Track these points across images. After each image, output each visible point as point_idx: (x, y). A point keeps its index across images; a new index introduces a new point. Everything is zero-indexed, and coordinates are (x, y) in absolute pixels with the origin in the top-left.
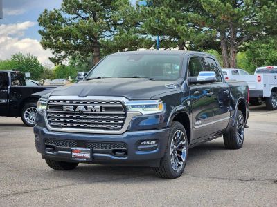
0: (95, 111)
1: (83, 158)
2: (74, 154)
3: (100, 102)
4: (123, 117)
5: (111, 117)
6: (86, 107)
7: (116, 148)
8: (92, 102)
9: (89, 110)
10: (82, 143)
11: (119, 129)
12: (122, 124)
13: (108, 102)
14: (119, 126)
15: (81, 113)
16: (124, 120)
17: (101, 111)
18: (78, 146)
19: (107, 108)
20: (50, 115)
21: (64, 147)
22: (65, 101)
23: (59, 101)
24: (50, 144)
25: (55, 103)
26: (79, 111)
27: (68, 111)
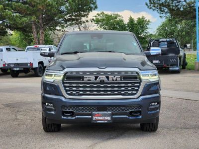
0: (116, 80)
1: (105, 120)
2: (95, 118)
3: (119, 72)
4: (138, 85)
5: (129, 85)
6: (108, 77)
8: (112, 72)
9: (111, 79)
10: (102, 108)
11: (135, 94)
12: (137, 90)
13: (126, 72)
14: (135, 92)
16: (138, 87)
17: (121, 80)
19: (125, 78)
20: (68, 85)
21: (84, 112)
22: (85, 72)
23: (78, 73)
24: (67, 110)
25: (74, 74)
26: (101, 81)
27: (90, 80)
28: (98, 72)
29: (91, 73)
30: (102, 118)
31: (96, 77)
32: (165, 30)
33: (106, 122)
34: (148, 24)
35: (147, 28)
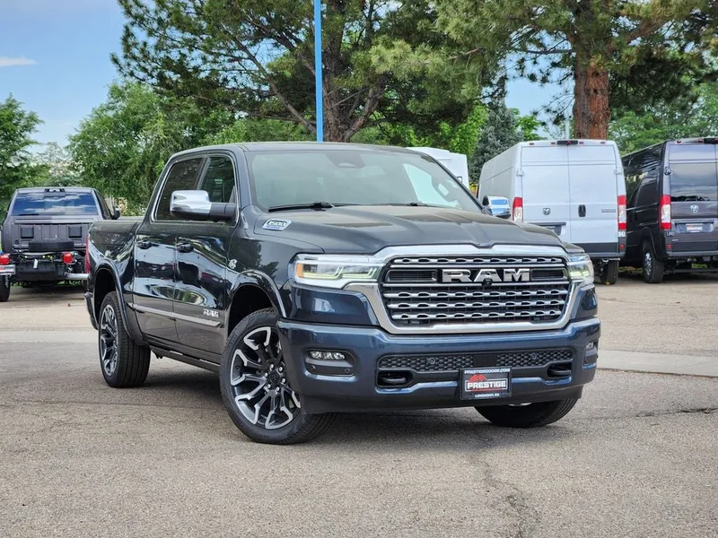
0: (520, 280)
1: (494, 393)
2: (469, 385)
3: (525, 259)
4: (565, 292)
5: (547, 293)
6: (500, 272)
7: (555, 361)
8: (510, 259)
9: (507, 277)
10: (485, 357)
11: (556, 318)
12: (563, 308)
13: (540, 259)
14: (558, 312)
15: (486, 285)
16: (566, 297)
17: (530, 279)
18: (476, 365)
20: (396, 295)
21: (441, 371)
22: (442, 259)
23: (423, 260)
24: (394, 368)
25: (415, 264)
26: (484, 282)
27: (458, 281)
28: (477, 259)
29: (460, 259)
30: (486, 385)
31: (474, 273)
32: (94, 151)
33: (497, 395)
34: (27, 128)
35: (27, 143)
